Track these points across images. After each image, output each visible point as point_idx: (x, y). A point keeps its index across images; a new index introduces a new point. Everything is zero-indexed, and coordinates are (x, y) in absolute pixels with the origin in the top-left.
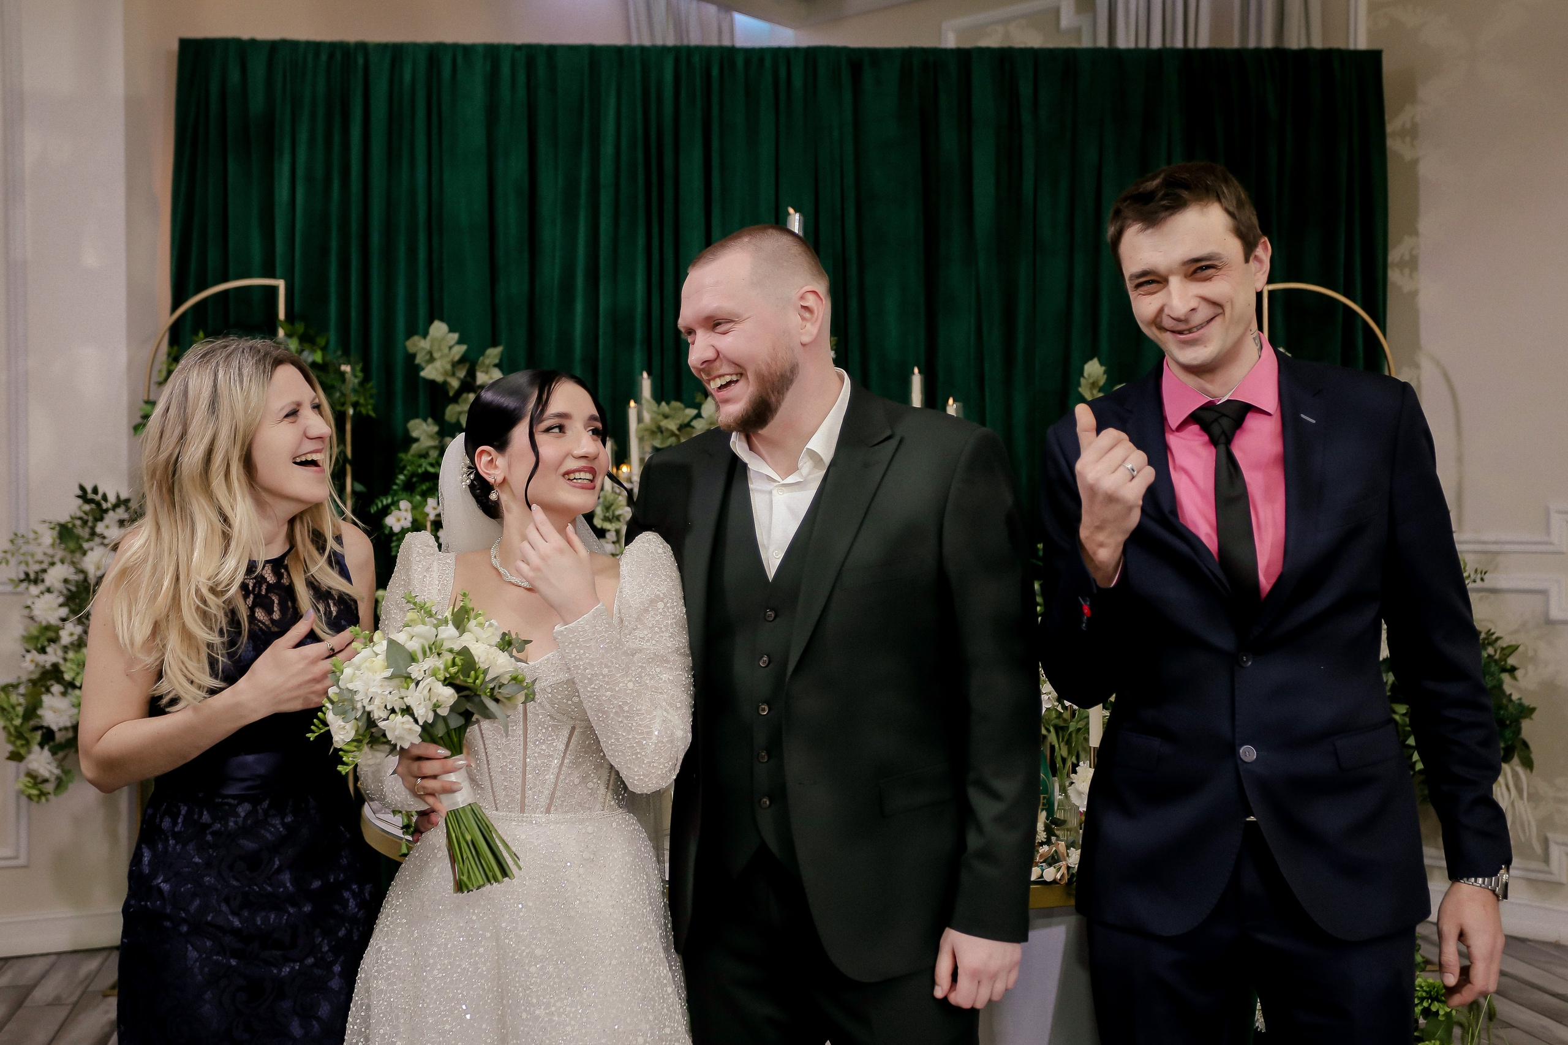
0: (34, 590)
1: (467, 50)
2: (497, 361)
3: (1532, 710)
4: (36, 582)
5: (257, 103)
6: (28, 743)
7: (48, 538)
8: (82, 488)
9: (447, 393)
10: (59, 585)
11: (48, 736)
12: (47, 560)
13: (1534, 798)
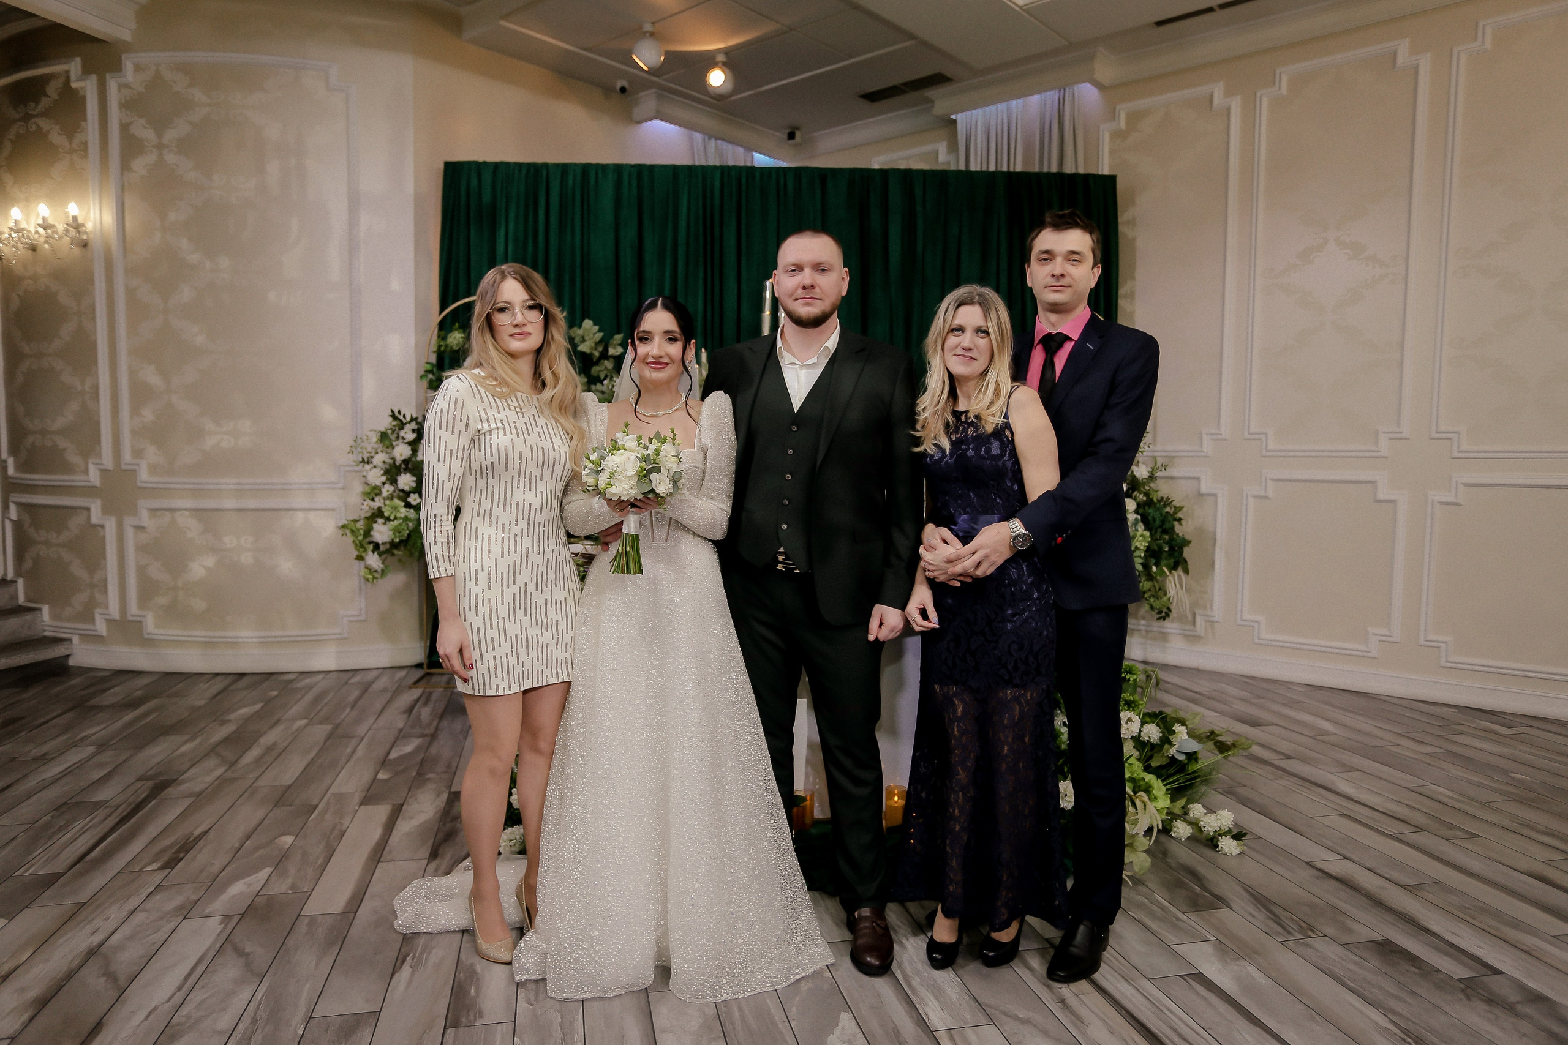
0: (367, 467)
1: (604, 167)
2: (620, 342)
3: (1189, 542)
4: (368, 463)
5: (487, 197)
6: (366, 550)
7: (374, 438)
8: (392, 411)
9: (592, 360)
10: (381, 465)
11: (376, 547)
12: (373, 451)
13: (1188, 590)
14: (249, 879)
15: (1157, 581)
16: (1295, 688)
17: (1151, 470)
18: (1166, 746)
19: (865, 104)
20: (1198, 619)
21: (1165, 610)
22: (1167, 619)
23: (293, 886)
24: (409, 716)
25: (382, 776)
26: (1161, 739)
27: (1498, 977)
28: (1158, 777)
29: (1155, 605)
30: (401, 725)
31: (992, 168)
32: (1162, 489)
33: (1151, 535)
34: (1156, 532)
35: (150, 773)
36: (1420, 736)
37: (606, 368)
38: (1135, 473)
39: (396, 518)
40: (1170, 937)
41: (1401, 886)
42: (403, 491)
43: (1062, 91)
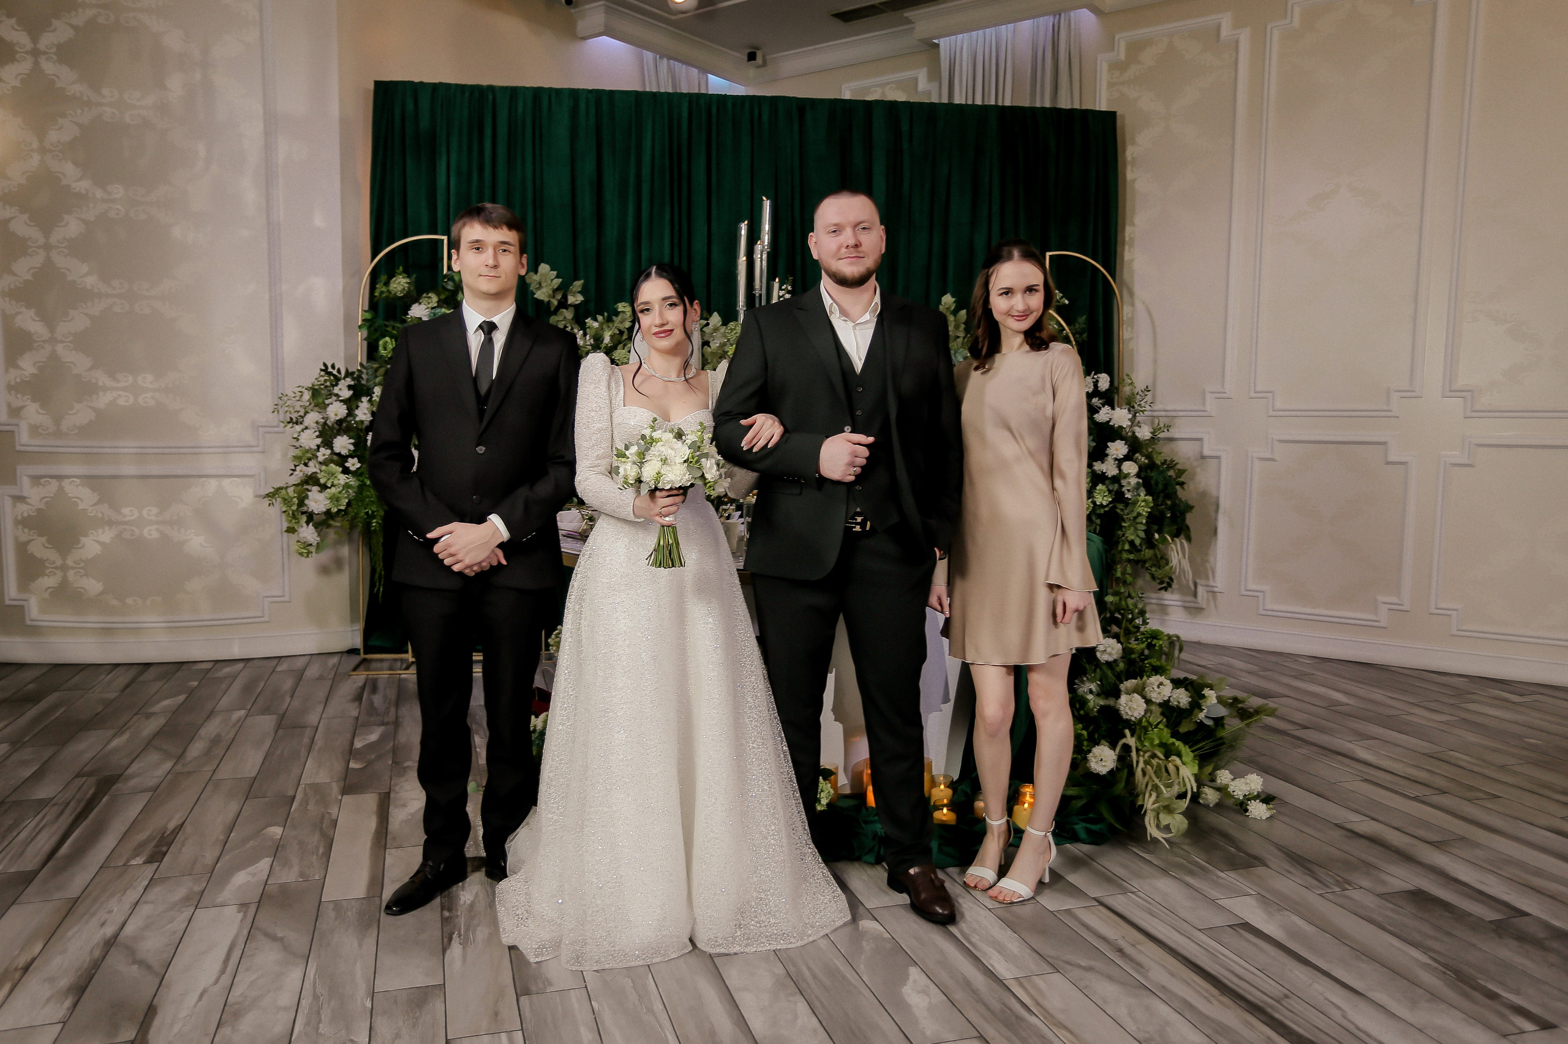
0: (298, 428)
1: (558, 92)
2: (579, 289)
3: (1192, 508)
4: (297, 423)
5: (425, 123)
6: (299, 521)
7: (307, 396)
8: (325, 365)
10: (313, 425)
11: (310, 517)
12: (304, 409)
13: (1191, 558)
14: (250, 869)
15: (1159, 550)
16: (1302, 660)
17: (1152, 430)
18: (1196, 711)
19: (839, 24)
20: (1200, 590)
21: (1167, 580)
22: (1169, 589)
23: (302, 875)
24: (361, 703)
25: (352, 765)
26: (1190, 703)
27: (1526, 918)
28: (1185, 743)
29: (1156, 574)
30: (355, 713)
31: (979, 102)
32: (1164, 452)
33: (1153, 500)
34: (1158, 497)
35: (86, 769)
36: (1432, 705)
37: (565, 318)
38: (1137, 434)
39: (333, 485)
40: (1214, 893)
41: (1430, 843)
42: (339, 454)
43: (1058, 16)
